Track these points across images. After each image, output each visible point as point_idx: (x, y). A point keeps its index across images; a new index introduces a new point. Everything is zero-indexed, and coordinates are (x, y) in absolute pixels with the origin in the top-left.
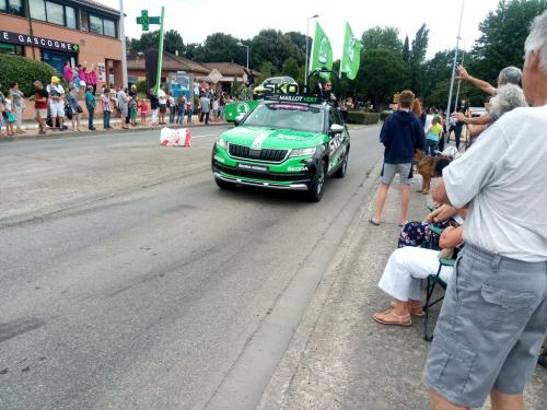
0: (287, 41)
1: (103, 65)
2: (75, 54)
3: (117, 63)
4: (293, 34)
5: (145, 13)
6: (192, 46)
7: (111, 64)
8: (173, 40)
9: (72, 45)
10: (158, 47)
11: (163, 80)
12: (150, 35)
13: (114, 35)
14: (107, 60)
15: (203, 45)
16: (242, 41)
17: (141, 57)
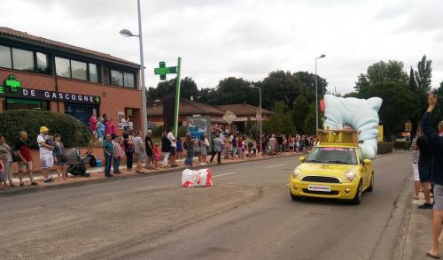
0: (296, 81)
1: (123, 113)
2: (97, 106)
3: (136, 111)
4: (301, 74)
6: (205, 91)
7: (130, 112)
8: (189, 86)
9: (94, 98)
10: (175, 93)
11: (180, 124)
12: (166, 83)
13: (132, 86)
14: (126, 109)
15: (216, 89)
16: (253, 83)
17: (158, 104)
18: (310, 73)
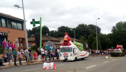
0: (89, 28)
1: (18, 40)
2: (6, 37)
3: (24, 39)
4: (91, 25)
5: (33, 20)
6: (53, 32)
7: (21, 40)
8: (45, 29)
9: (5, 33)
10: (40, 32)
11: (42, 45)
12: (36, 28)
14: (19, 38)
15: (57, 31)
16: (72, 29)
17: (33, 36)
18: (94, 25)
